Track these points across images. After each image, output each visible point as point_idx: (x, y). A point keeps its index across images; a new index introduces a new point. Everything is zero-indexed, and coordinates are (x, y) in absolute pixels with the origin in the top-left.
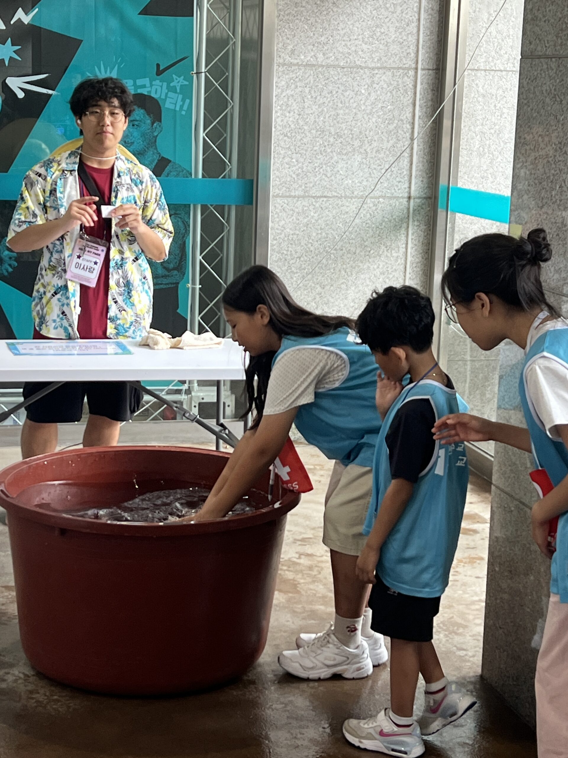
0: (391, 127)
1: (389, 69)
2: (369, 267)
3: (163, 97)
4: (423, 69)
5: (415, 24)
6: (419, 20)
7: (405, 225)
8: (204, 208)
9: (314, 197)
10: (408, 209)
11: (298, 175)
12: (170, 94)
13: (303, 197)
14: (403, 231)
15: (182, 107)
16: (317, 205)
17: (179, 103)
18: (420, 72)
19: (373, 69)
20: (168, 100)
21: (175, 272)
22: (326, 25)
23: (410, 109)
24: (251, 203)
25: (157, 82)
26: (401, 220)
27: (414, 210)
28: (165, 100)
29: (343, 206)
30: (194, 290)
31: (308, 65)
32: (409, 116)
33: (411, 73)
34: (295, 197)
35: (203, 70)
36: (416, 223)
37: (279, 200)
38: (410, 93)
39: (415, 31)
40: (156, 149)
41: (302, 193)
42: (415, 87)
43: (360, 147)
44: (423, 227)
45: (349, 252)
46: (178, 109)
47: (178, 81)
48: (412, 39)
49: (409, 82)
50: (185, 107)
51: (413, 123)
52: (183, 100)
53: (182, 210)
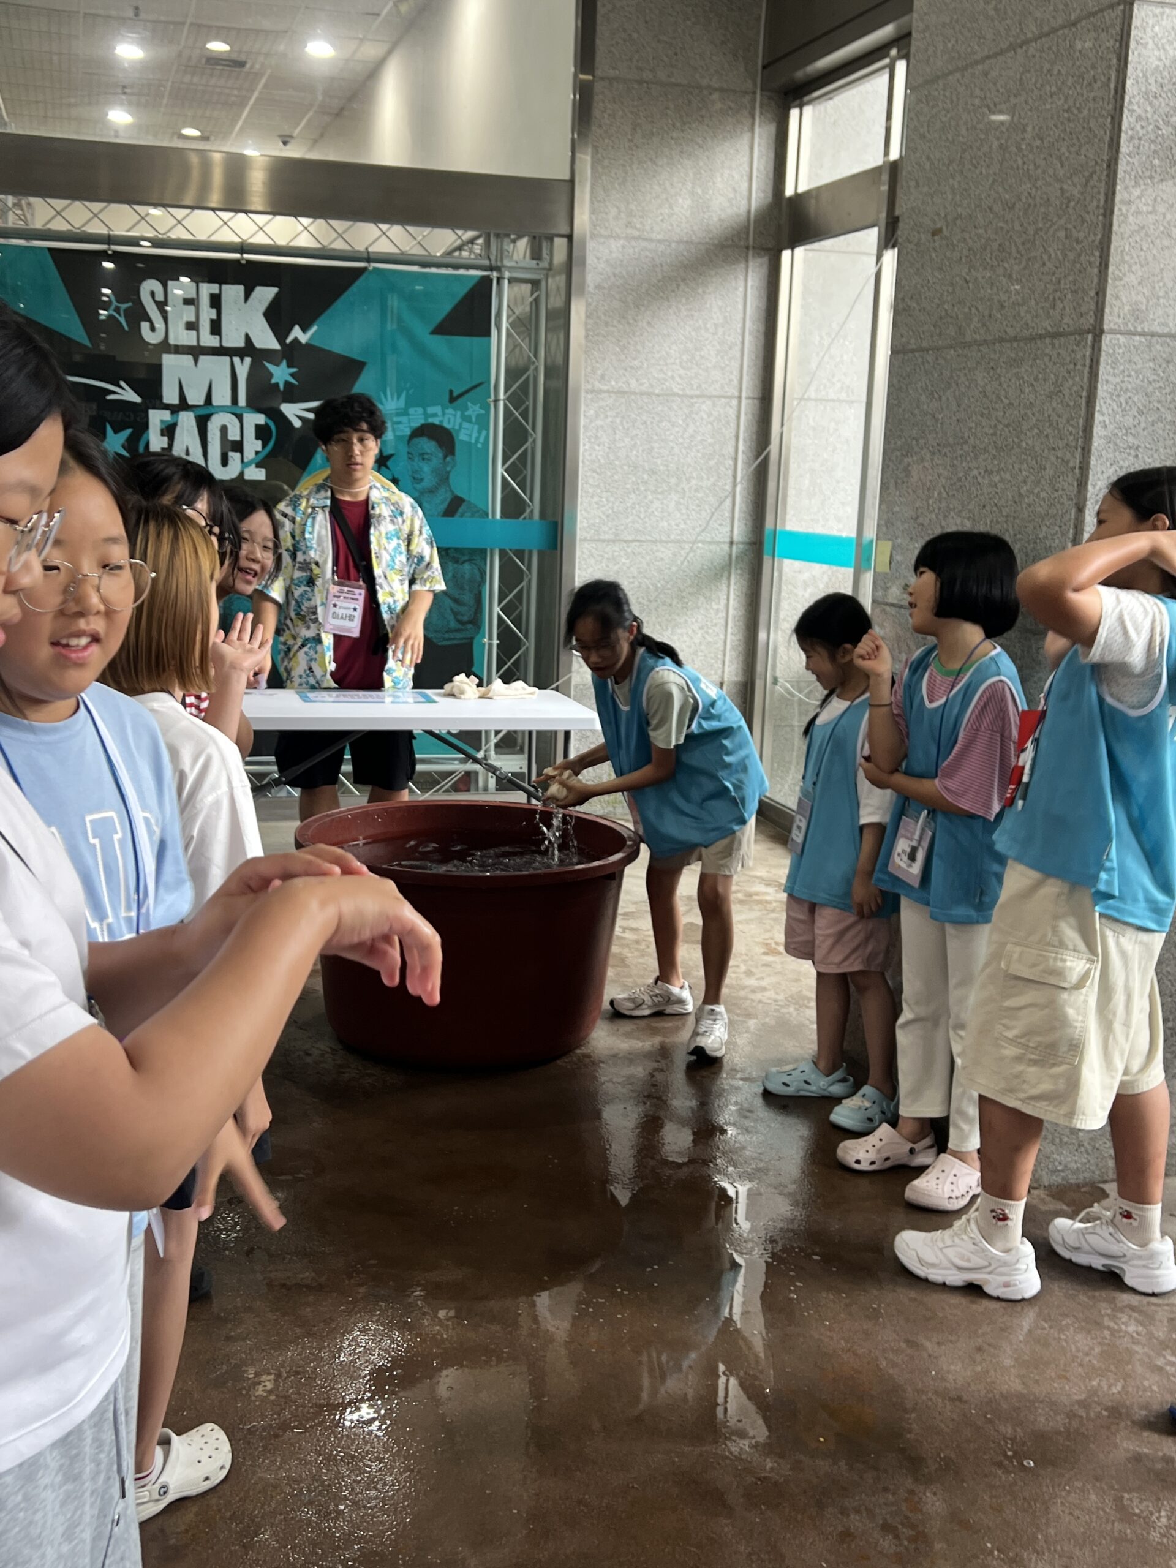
0: (712, 463)
1: (710, 397)
2: (686, 621)
3: (457, 427)
4: (747, 398)
5: (738, 348)
6: (743, 343)
7: (726, 574)
8: (503, 553)
9: (625, 541)
10: (730, 555)
11: (608, 516)
12: (465, 425)
13: (614, 541)
14: (724, 581)
15: (477, 439)
16: (629, 550)
17: (475, 435)
18: (744, 402)
19: (692, 397)
20: (463, 431)
21: (470, 626)
22: (639, 347)
23: (733, 442)
24: (556, 548)
25: (450, 411)
26: (723, 568)
27: (737, 557)
28: (458, 431)
29: (658, 551)
30: (490, 645)
31: (621, 393)
32: (732, 450)
33: (734, 402)
34: (604, 541)
35: (502, 396)
36: (739, 572)
37: (586, 545)
38: (733, 425)
39: (738, 355)
40: (449, 486)
41: (612, 537)
42: (738, 417)
43: (677, 485)
44: (747, 576)
45: (664, 604)
46: (473, 441)
47: (474, 410)
48: (735, 365)
49: (732, 413)
50: (482, 440)
51: (736, 460)
52: (479, 432)
53: (478, 555)
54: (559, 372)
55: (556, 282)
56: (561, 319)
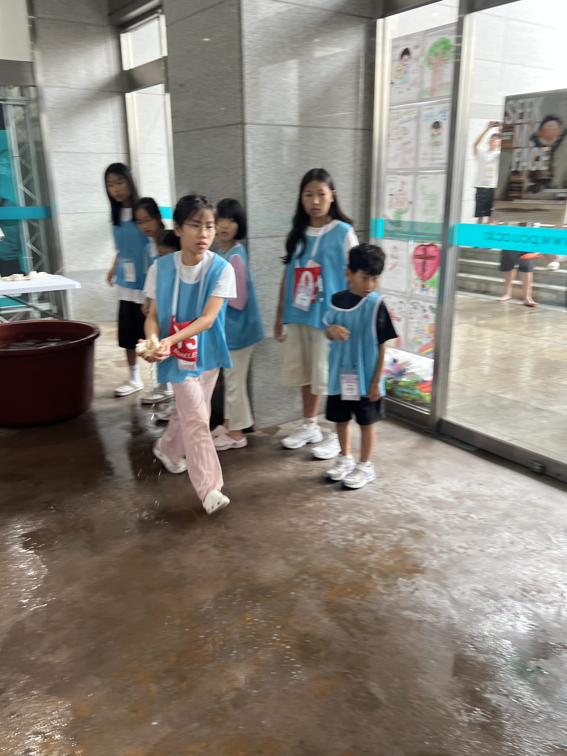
1: (105, 153)
4: (122, 153)
5: (114, 133)
8: (28, 221)
9: (79, 213)
11: (70, 203)
13: (74, 213)
16: (81, 217)
19: (97, 153)
22: (72, 133)
24: (50, 217)
29: (93, 216)
31: (67, 152)
33: (115, 155)
34: (70, 213)
35: (18, 155)
37: (63, 216)
39: (114, 136)
48: (114, 140)
53: (16, 222)
54: (39, 144)
55: (33, 106)
56: (36, 121)
